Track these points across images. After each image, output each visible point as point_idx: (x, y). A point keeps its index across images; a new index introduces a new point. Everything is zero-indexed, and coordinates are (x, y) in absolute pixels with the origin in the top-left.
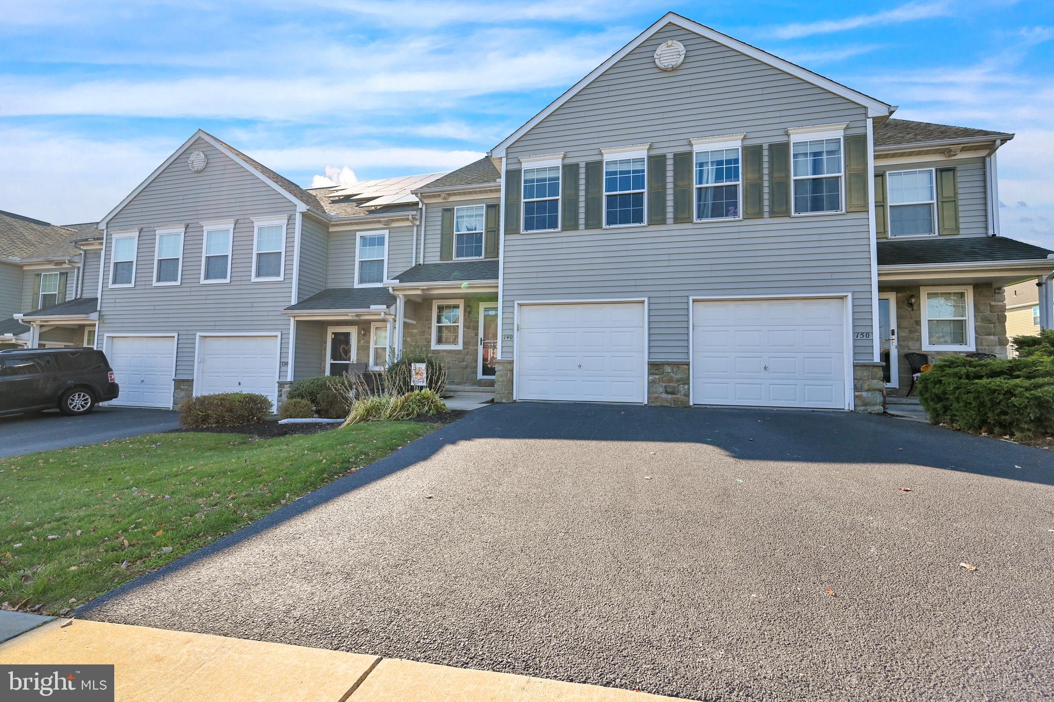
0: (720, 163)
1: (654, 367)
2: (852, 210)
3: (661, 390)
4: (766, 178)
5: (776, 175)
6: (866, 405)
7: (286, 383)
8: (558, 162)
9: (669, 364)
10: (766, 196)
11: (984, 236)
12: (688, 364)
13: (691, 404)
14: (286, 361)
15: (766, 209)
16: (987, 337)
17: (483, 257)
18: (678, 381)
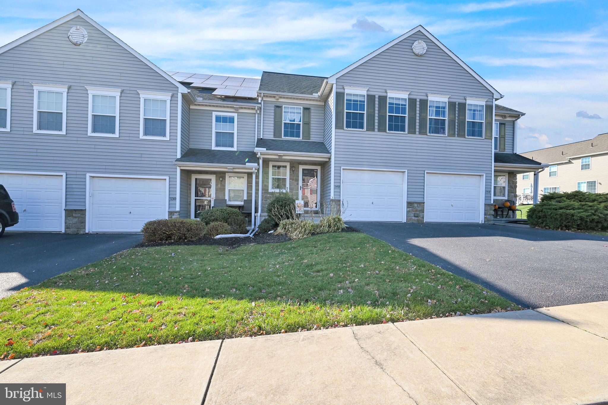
0: (439, 107)
1: (410, 204)
2: (487, 138)
3: (412, 215)
4: (457, 118)
5: (461, 117)
6: (488, 221)
7: (176, 212)
8: (365, 93)
9: (416, 203)
10: (456, 127)
11: (512, 153)
12: (424, 203)
13: (424, 222)
14: (174, 197)
15: (456, 133)
16: (511, 194)
17: (301, 138)
18: (420, 211)
